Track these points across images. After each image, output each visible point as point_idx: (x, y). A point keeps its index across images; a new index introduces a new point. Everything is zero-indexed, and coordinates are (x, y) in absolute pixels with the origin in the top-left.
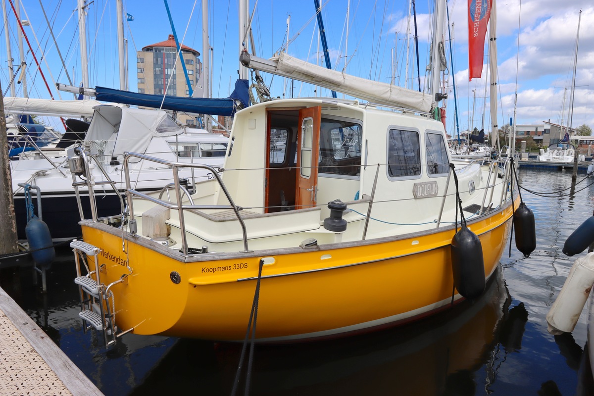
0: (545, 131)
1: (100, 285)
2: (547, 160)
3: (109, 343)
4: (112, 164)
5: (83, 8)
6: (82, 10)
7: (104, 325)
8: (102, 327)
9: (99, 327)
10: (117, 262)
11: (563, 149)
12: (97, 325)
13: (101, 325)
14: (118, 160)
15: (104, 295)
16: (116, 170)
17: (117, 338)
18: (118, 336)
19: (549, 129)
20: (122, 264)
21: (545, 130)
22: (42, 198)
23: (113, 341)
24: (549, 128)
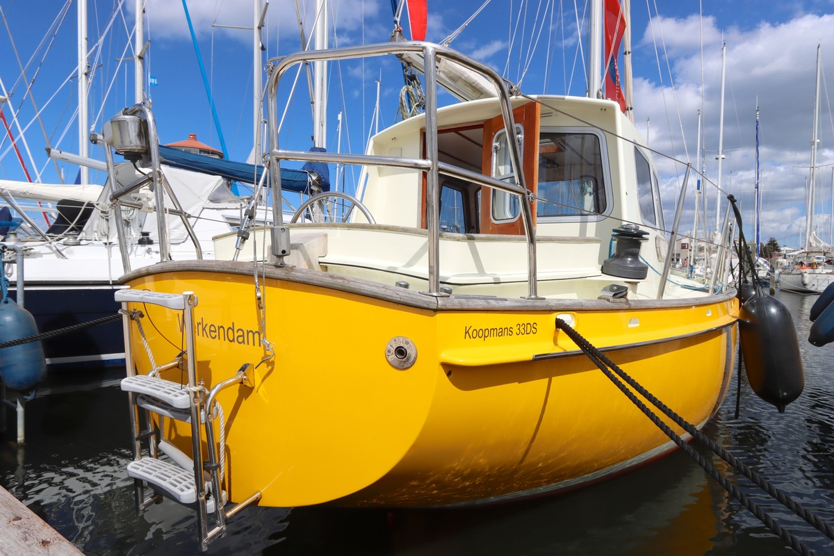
1: (195, 385)
3: (210, 534)
4: (141, 242)
5: (86, 74)
6: (84, 76)
7: (200, 489)
8: (194, 495)
9: (188, 494)
10: (226, 336)
12: (182, 490)
13: (193, 489)
14: (151, 236)
15: (203, 413)
16: (149, 251)
17: (227, 521)
18: (228, 514)
20: (241, 339)
22: (25, 291)
23: (217, 529)
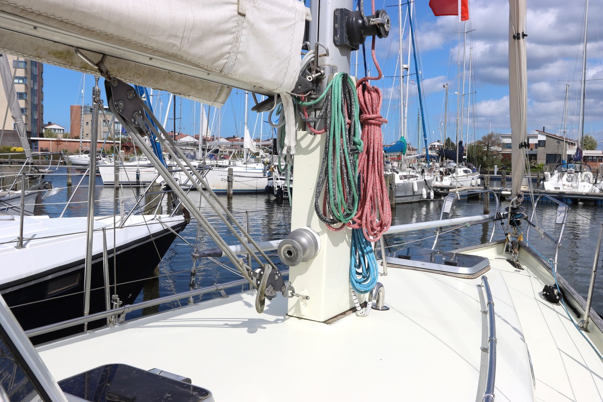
0: (541, 144)
2: (556, 188)
11: (575, 172)
19: (545, 141)
21: (539, 141)
24: (545, 139)
